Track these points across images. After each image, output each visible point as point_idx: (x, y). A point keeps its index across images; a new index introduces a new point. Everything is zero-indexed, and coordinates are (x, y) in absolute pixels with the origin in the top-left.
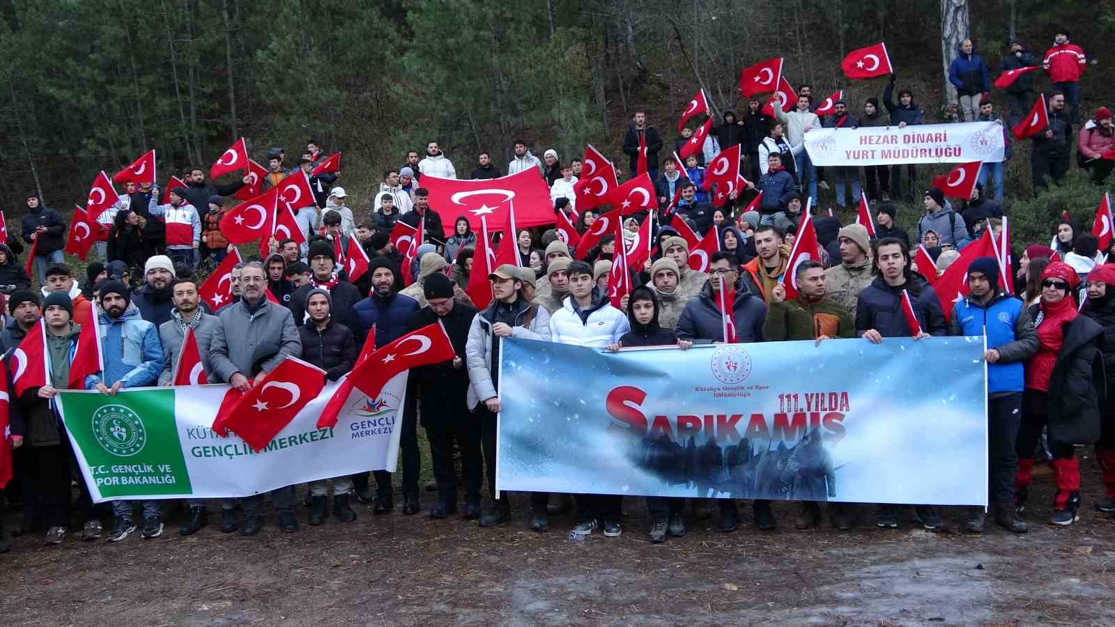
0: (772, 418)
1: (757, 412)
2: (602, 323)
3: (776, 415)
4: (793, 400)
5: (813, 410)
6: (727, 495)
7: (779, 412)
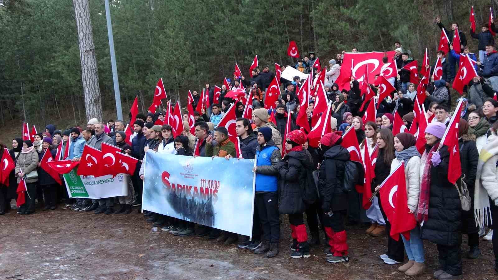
0: (199, 188)
1: (196, 186)
2: (169, 149)
3: (200, 188)
4: (204, 182)
5: (210, 188)
6: (189, 220)
7: (201, 187)
